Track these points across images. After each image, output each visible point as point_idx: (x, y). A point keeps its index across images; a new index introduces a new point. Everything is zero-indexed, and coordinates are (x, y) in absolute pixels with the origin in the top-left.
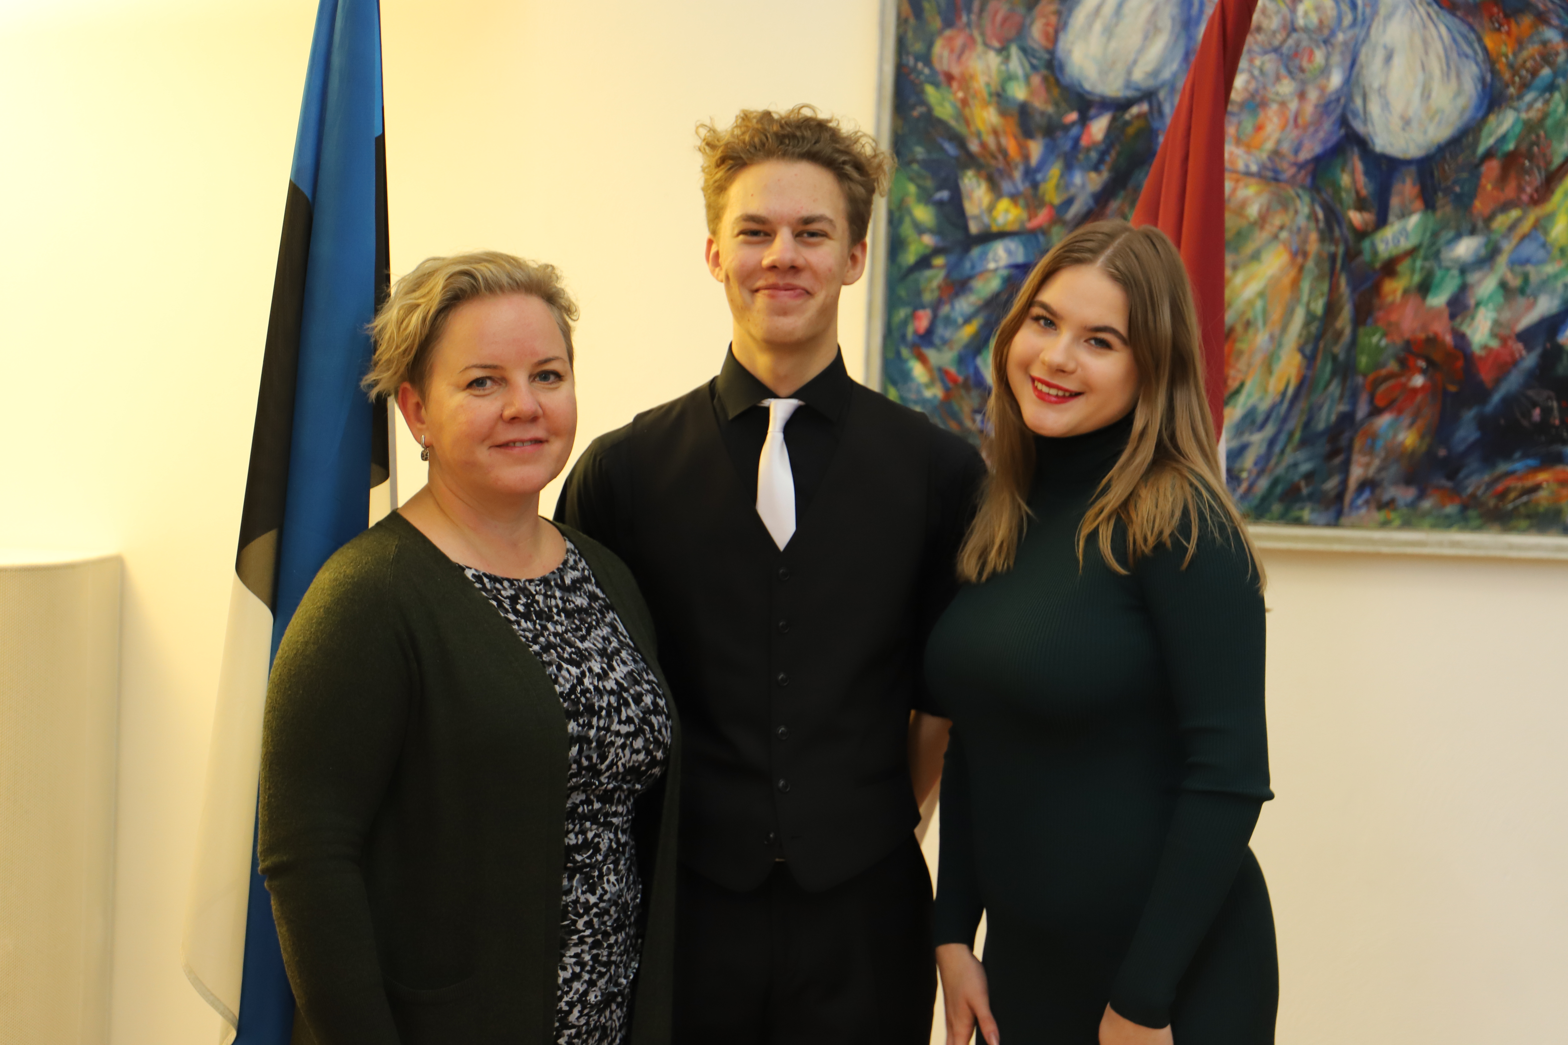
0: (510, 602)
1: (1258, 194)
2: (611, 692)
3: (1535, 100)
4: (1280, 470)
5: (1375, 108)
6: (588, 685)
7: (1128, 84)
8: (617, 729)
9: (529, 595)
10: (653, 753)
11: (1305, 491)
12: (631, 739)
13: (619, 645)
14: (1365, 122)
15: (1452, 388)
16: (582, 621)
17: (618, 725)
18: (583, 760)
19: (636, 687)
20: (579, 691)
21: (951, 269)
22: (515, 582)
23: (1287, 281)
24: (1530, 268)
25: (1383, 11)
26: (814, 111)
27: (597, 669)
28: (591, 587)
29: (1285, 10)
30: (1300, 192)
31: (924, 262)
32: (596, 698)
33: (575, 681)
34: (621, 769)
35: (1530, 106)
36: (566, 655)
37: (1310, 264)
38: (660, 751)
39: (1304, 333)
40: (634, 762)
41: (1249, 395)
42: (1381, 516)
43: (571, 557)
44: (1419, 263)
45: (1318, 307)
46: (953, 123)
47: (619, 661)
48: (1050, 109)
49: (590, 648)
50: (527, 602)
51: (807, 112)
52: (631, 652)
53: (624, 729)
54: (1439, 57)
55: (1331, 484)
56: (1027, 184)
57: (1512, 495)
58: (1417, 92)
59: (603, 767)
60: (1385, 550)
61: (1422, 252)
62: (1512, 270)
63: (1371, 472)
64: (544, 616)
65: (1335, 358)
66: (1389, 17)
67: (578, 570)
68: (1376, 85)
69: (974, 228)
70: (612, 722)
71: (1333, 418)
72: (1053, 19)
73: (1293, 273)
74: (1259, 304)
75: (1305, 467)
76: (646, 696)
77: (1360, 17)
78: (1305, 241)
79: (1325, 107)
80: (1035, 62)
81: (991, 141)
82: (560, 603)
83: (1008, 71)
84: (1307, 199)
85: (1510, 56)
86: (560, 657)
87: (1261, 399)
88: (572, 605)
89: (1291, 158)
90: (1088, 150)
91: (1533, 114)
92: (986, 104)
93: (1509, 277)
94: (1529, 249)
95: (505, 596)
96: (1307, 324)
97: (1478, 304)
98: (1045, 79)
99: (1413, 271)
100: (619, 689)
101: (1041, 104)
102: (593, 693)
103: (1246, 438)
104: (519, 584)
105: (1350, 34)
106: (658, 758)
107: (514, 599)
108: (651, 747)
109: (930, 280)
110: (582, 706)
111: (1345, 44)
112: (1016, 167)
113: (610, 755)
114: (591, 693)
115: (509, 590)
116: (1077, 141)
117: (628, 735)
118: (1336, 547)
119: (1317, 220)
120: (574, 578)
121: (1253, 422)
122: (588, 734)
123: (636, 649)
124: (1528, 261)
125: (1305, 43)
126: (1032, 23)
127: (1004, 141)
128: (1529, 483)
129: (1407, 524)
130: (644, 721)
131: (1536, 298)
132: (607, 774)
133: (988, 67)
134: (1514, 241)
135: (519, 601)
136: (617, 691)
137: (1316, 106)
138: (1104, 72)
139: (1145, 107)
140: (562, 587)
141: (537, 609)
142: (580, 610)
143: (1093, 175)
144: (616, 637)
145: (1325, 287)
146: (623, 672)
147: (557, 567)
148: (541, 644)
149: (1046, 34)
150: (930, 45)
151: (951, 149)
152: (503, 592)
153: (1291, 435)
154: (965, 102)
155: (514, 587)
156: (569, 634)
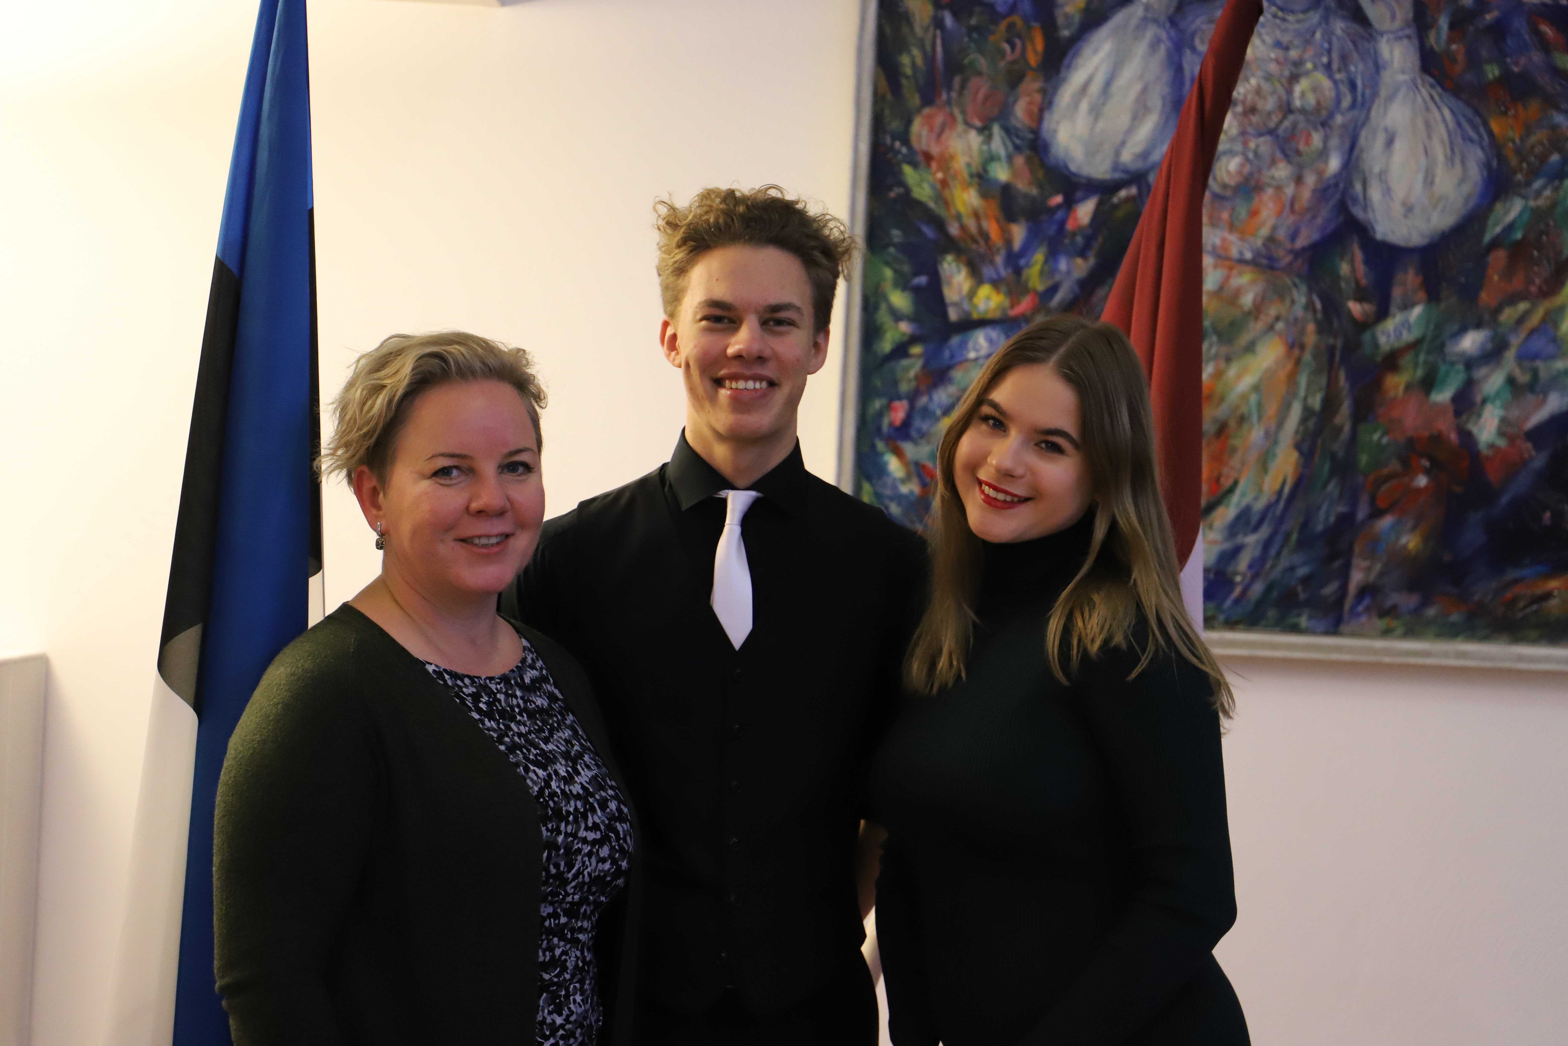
0: (472, 700)
1: (1254, 282)
2: (578, 797)
3: (1544, 187)
4: (1276, 574)
5: (1375, 194)
6: (555, 788)
7: (1116, 167)
8: (584, 836)
9: (491, 693)
10: (618, 863)
11: (1302, 596)
12: (597, 847)
13: (581, 749)
14: (1365, 208)
15: (1458, 489)
16: (545, 722)
17: (585, 832)
18: (551, 867)
19: (601, 792)
20: (547, 795)
21: (928, 358)
22: (476, 680)
23: (1283, 374)
24: (1539, 364)
25: (1383, 93)
26: (782, 193)
27: (563, 773)
28: (550, 688)
29: (1281, 91)
30: (1297, 281)
31: (901, 350)
32: (564, 803)
33: (543, 784)
34: (587, 879)
35: (1538, 194)
36: (531, 757)
37: (1307, 356)
38: (625, 861)
39: (1301, 429)
40: (600, 871)
41: (1243, 495)
42: (1381, 624)
43: (528, 655)
44: (1422, 357)
45: (1316, 402)
46: (932, 205)
47: (583, 765)
48: (1034, 191)
49: (554, 750)
50: (489, 700)
51: (773, 193)
52: (593, 756)
53: (591, 836)
54: (1442, 142)
55: (1330, 589)
56: (1010, 270)
57: (1521, 604)
58: (1420, 177)
59: (570, 875)
60: (1387, 660)
61: (1425, 346)
62: (1520, 365)
63: (1372, 577)
64: (507, 715)
65: (1333, 456)
66: (1390, 99)
67: (536, 669)
68: (1376, 170)
69: (953, 315)
70: (578, 829)
71: (1332, 519)
72: (1038, 98)
73: (1289, 366)
74: (1253, 398)
75: (1302, 571)
76: (611, 802)
77: (1359, 98)
78: (1302, 332)
79: (1323, 192)
80: (1018, 142)
81: (971, 224)
82: (521, 702)
83: (990, 151)
84: (1304, 288)
85: (1517, 141)
86: (526, 758)
87: (1256, 499)
88: (533, 706)
89: (1288, 245)
90: (1074, 234)
91: (1541, 202)
92: (967, 186)
93: (1517, 373)
94: (1539, 344)
95: (467, 693)
96: (1304, 420)
97: (1484, 401)
98: (1029, 161)
99: (1416, 366)
100: (585, 794)
101: (1024, 186)
102: (560, 797)
103: (1240, 539)
104: (479, 681)
105: (1349, 116)
106: (623, 868)
107: (476, 697)
108: (617, 855)
109: (907, 369)
110: (551, 811)
111: (1344, 126)
112: (998, 250)
113: (577, 862)
114: (558, 797)
115: (470, 687)
116: (1062, 224)
117: (594, 842)
118: (1335, 656)
119: (1315, 311)
120: (533, 677)
121: (1247, 523)
122: (557, 840)
123: (596, 753)
124: (1535, 356)
125: (1302, 125)
126: (1015, 102)
127: (985, 224)
128: (1539, 591)
129: (1410, 633)
130: (611, 828)
131: (1545, 396)
132: (573, 884)
133: (969, 147)
134: (1523, 335)
135: (482, 699)
136: (583, 796)
137: (1314, 191)
138: (1091, 153)
139: (1134, 190)
140: (522, 686)
141: (500, 708)
142: (540, 710)
143: (1079, 261)
144: (577, 740)
145: (1324, 381)
146: (588, 776)
147: (516, 665)
148: (506, 745)
149: (1030, 113)
150: (909, 122)
151: (928, 231)
152: (464, 690)
153: (1287, 536)
154: (944, 183)
155: (475, 685)
156: (533, 736)
